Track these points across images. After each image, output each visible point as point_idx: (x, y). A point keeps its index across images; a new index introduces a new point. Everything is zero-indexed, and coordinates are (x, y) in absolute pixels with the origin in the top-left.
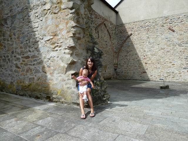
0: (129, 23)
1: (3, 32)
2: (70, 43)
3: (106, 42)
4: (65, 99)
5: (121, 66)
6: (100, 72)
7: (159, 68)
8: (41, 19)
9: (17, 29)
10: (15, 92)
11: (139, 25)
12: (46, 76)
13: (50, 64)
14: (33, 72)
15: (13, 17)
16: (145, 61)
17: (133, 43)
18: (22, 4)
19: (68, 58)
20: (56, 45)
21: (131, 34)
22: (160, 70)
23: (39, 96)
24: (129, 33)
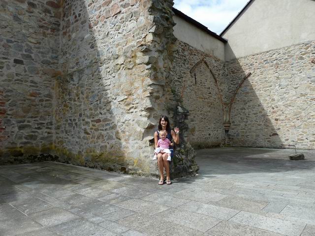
0: (245, 57)
1: (68, 91)
2: (147, 104)
3: (209, 88)
4: (142, 170)
5: (235, 125)
6: (186, 137)
7: (299, 127)
8: (113, 75)
9: (86, 87)
10: (84, 164)
11: (262, 59)
12: (120, 144)
13: (125, 128)
14: (105, 138)
15: (81, 72)
16: (275, 116)
17: (254, 88)
18: (91, 56)
19: (145, 121)
20: (132, 106)
21: (250, 74)
22: (301, 130)
23: (113, 167)
24: (247, 72)
